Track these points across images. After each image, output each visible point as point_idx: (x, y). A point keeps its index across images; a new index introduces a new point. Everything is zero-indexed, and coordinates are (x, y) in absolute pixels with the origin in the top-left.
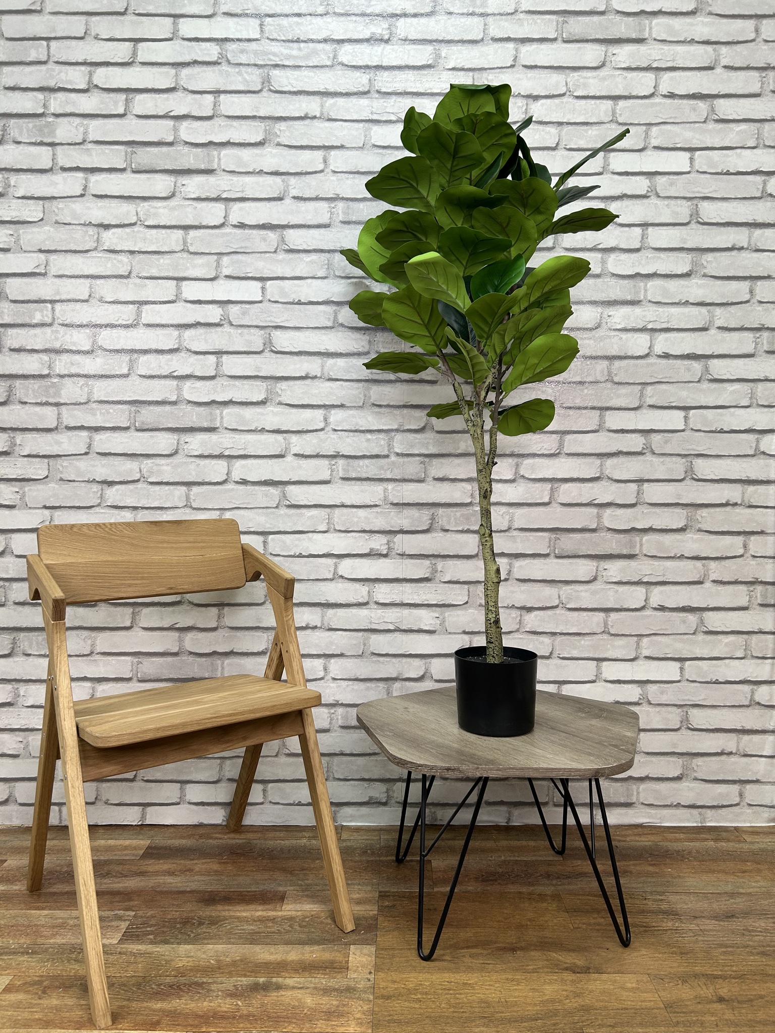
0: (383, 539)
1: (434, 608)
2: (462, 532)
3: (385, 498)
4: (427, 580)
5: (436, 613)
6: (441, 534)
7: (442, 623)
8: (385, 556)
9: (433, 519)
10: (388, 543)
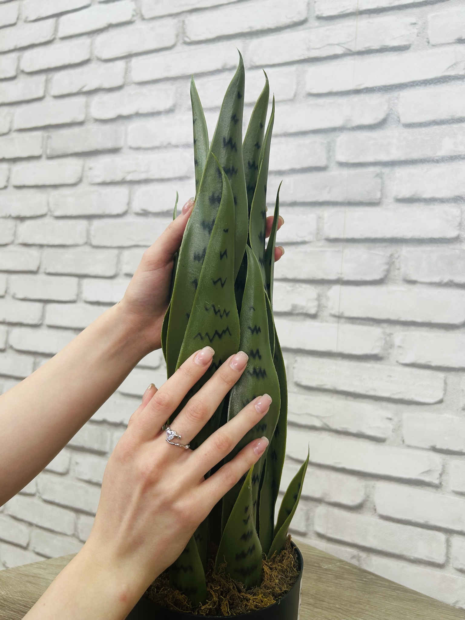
0: (311, 291)
1: (384, 404)
2: (440, 285)
3: (318, 231)
4: (375, 358)
5: (389, 410)
6: (404, 288)
7: (397, 429)
8: (314, 317)
9: (391, 263)
10: (319, 298)
